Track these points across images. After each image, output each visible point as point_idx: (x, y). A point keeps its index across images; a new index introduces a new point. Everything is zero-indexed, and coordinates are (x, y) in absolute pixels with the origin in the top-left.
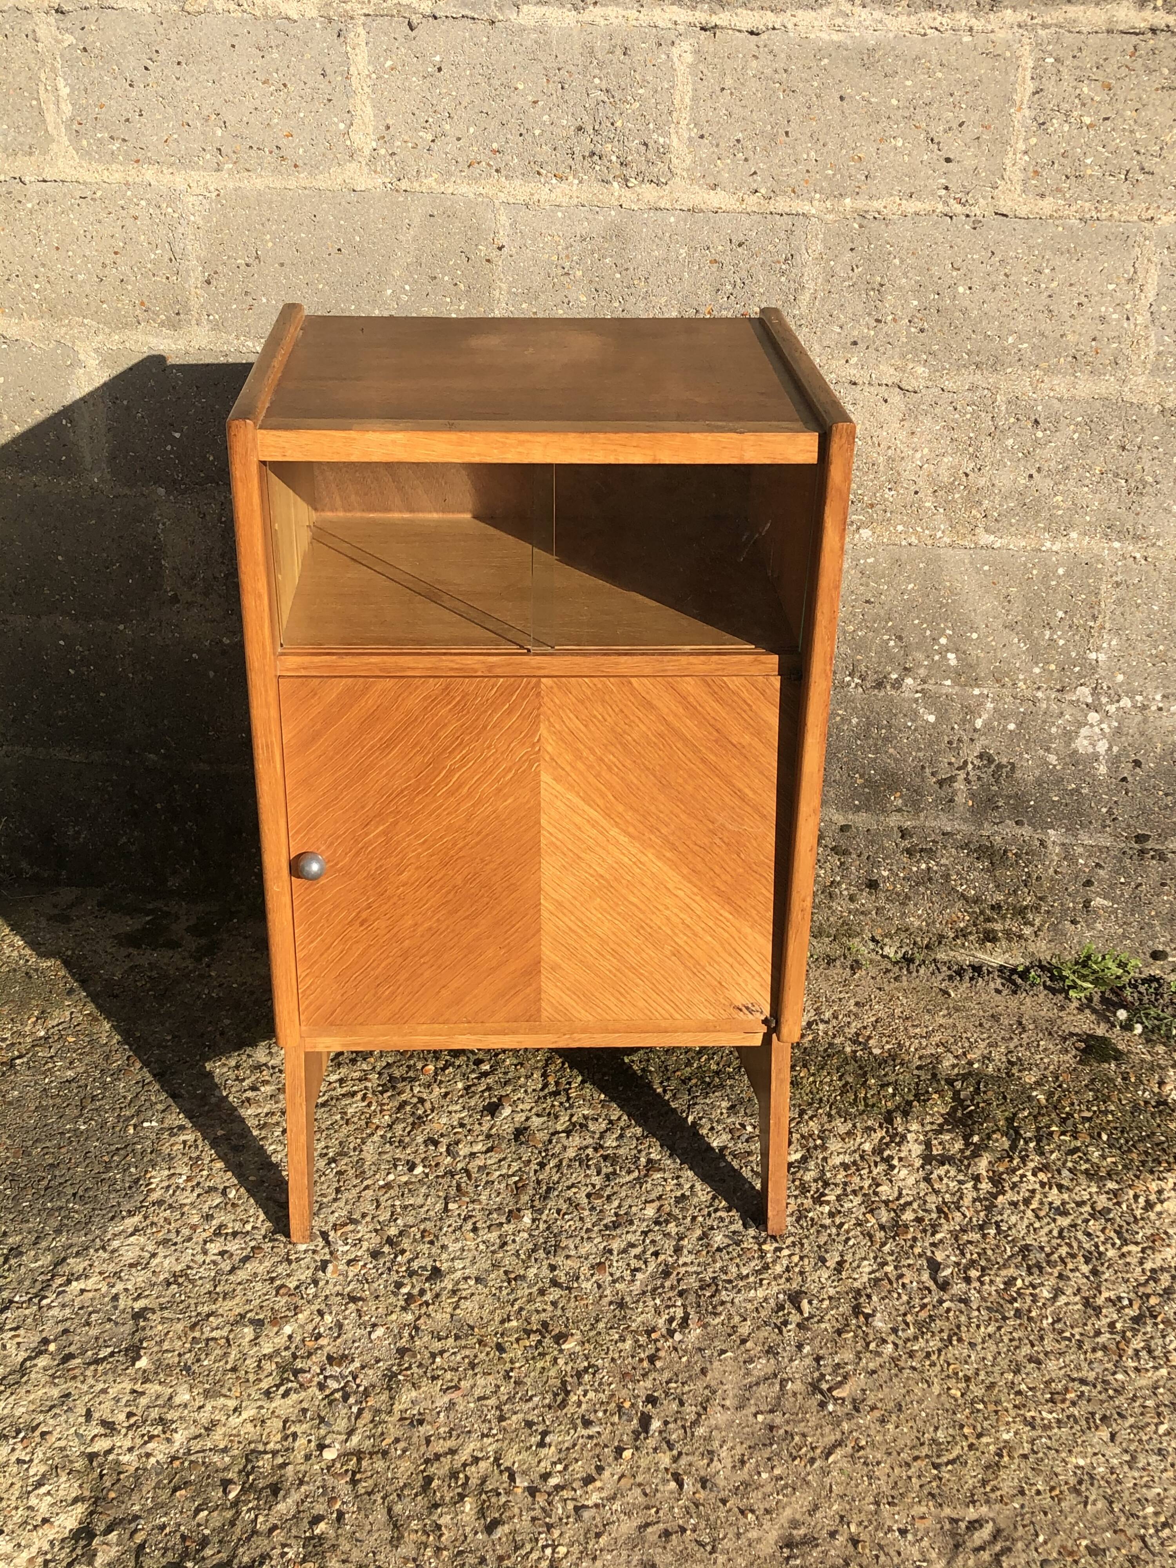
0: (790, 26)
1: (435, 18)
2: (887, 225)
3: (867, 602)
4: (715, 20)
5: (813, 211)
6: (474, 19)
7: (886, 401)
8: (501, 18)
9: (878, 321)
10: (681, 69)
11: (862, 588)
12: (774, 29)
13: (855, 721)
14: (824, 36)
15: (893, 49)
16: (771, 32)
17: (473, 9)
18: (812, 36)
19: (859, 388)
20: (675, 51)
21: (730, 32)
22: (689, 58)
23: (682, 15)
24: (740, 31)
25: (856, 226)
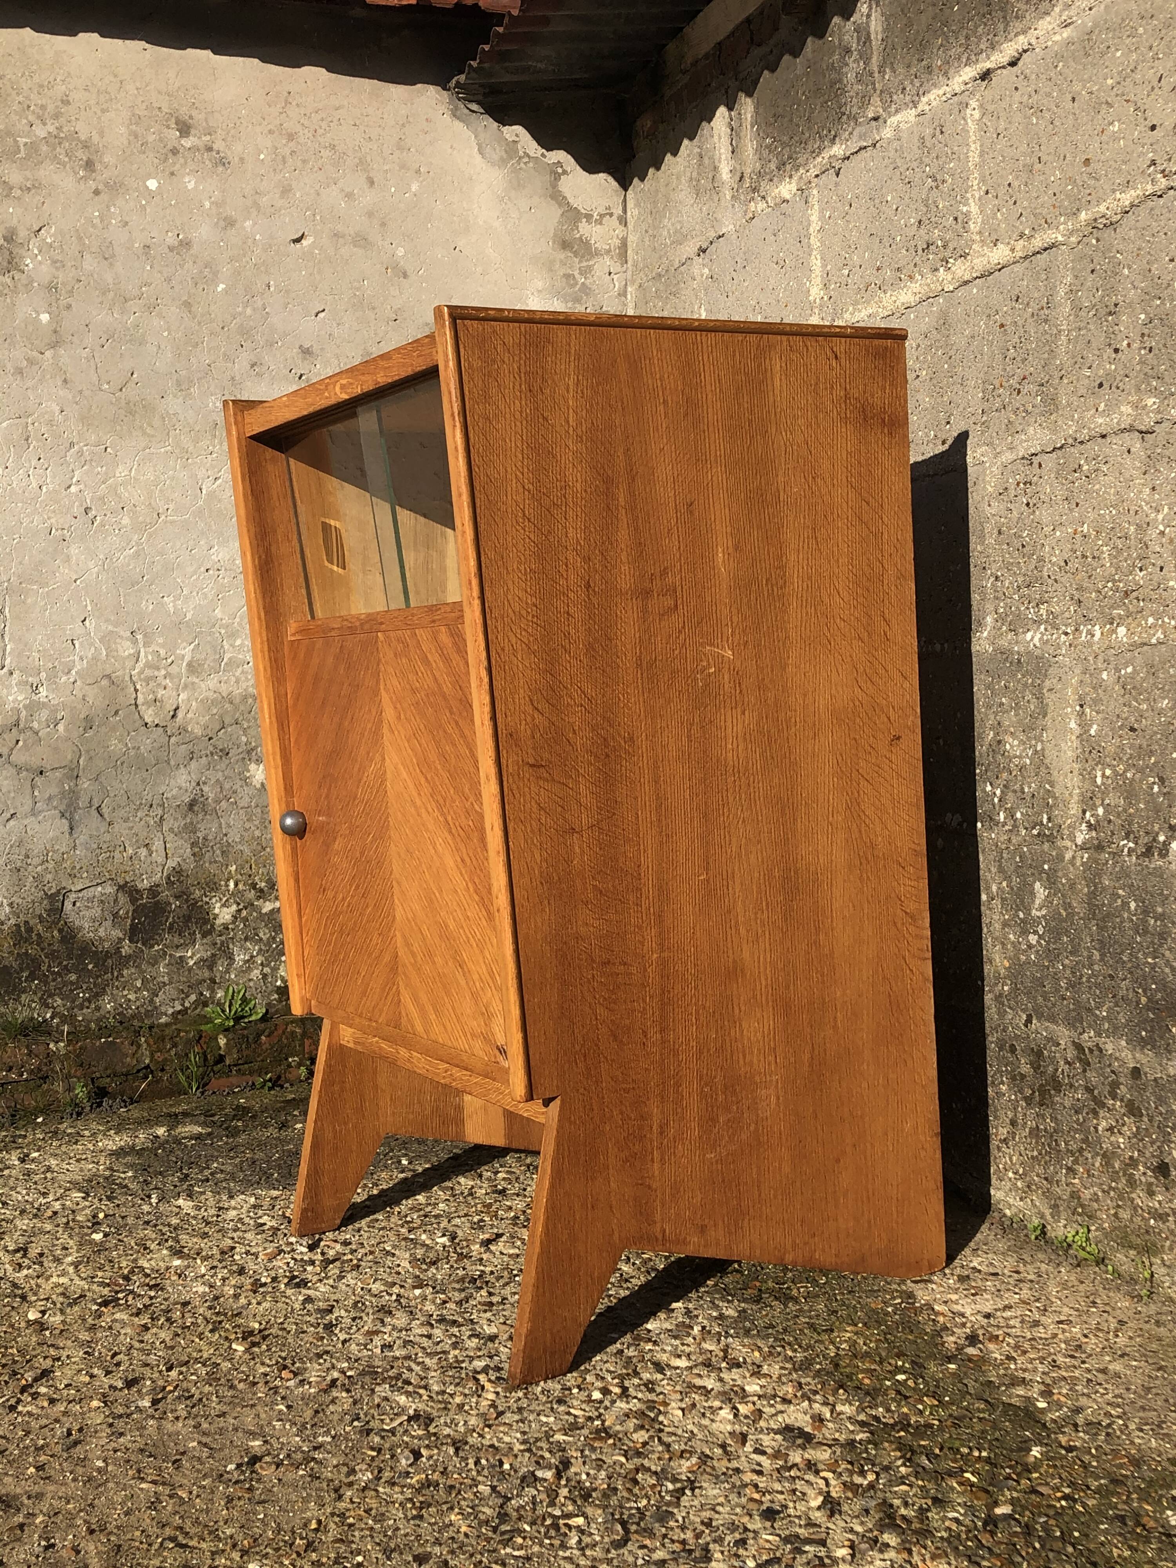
0: (1033, 41)
1: (848, 158)
2: (1115, 230)
3: (1133, 729)
4: (988, 65)
5: (1060, 238)
6: (865, 148)
7: (1129, 452)
8: (878, 138)
9: (1116, 351)
10: (972, 126)
11: (1126, 709)
12: (1025, 51)
13: (1133, 905)
14: (1057, 38)
15: (1106, 21)
16: (1025, 56)
17: (865, 140)
18: (1049, 43)
19: (1109, 440)
20: (968, 111)
21: (999, 71)
22: (977, 114)
23: (969, 73)
24: (1004, 67)
25: (1094, 241)
